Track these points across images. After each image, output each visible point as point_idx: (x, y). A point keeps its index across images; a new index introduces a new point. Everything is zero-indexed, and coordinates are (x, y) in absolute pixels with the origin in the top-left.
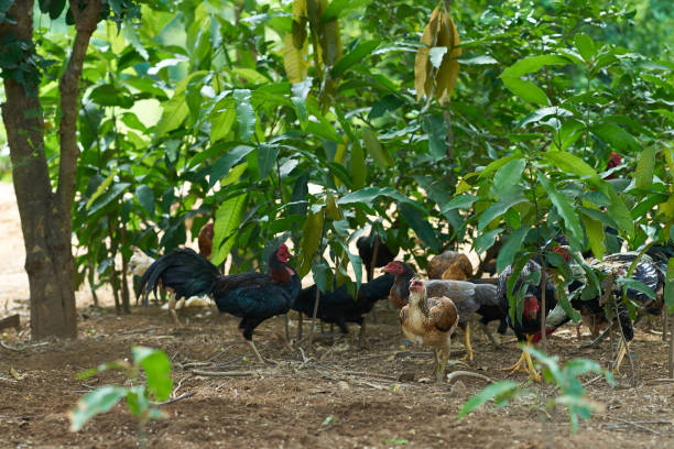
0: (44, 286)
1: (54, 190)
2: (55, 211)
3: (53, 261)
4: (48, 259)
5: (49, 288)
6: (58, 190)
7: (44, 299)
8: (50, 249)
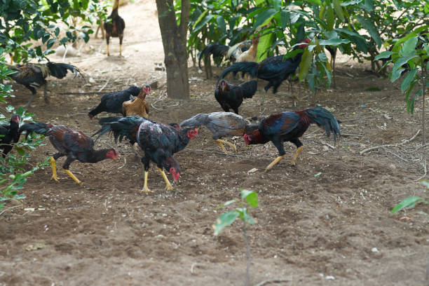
0: (174, 72)
1: (178, 23)
2: (179, 35)
3: (178, 60)
4: (175, 59)
5: (176, 73)
6: (181, 25)
7: (174, 78)
8: (176, 54)
